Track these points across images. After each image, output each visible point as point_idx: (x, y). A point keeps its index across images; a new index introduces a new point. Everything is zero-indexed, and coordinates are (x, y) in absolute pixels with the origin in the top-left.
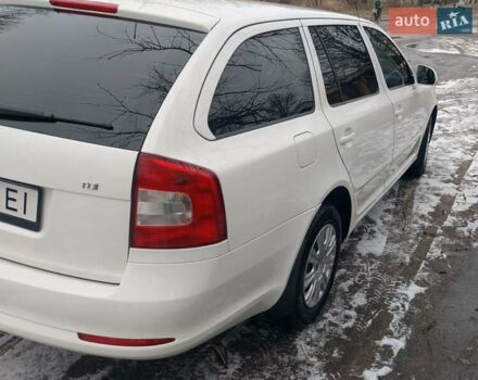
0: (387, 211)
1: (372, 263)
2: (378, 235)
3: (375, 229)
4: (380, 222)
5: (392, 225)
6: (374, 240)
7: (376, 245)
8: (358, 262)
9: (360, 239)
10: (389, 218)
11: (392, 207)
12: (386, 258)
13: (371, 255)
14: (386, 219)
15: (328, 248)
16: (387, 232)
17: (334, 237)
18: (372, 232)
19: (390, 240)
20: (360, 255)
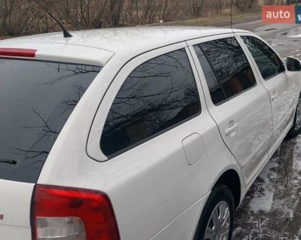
0: (273, 169)
1: (262, 220)
2: (266, 192)
3: (264, 187)
4: (267, 180)
5: (277, 182)
6: (264, 198)
7: (265, 203)
8: (251, 220)
9: (252, 197)
10: (275, 176)
11: (277, 165)
12: (274, 214)
13: (262, 212)
14: (272, 177)
15: (223, 220)
16: (273, 190)
17: (227, 209)
18: (262, 190)
19: (277, 196)
20: (252, 212)
